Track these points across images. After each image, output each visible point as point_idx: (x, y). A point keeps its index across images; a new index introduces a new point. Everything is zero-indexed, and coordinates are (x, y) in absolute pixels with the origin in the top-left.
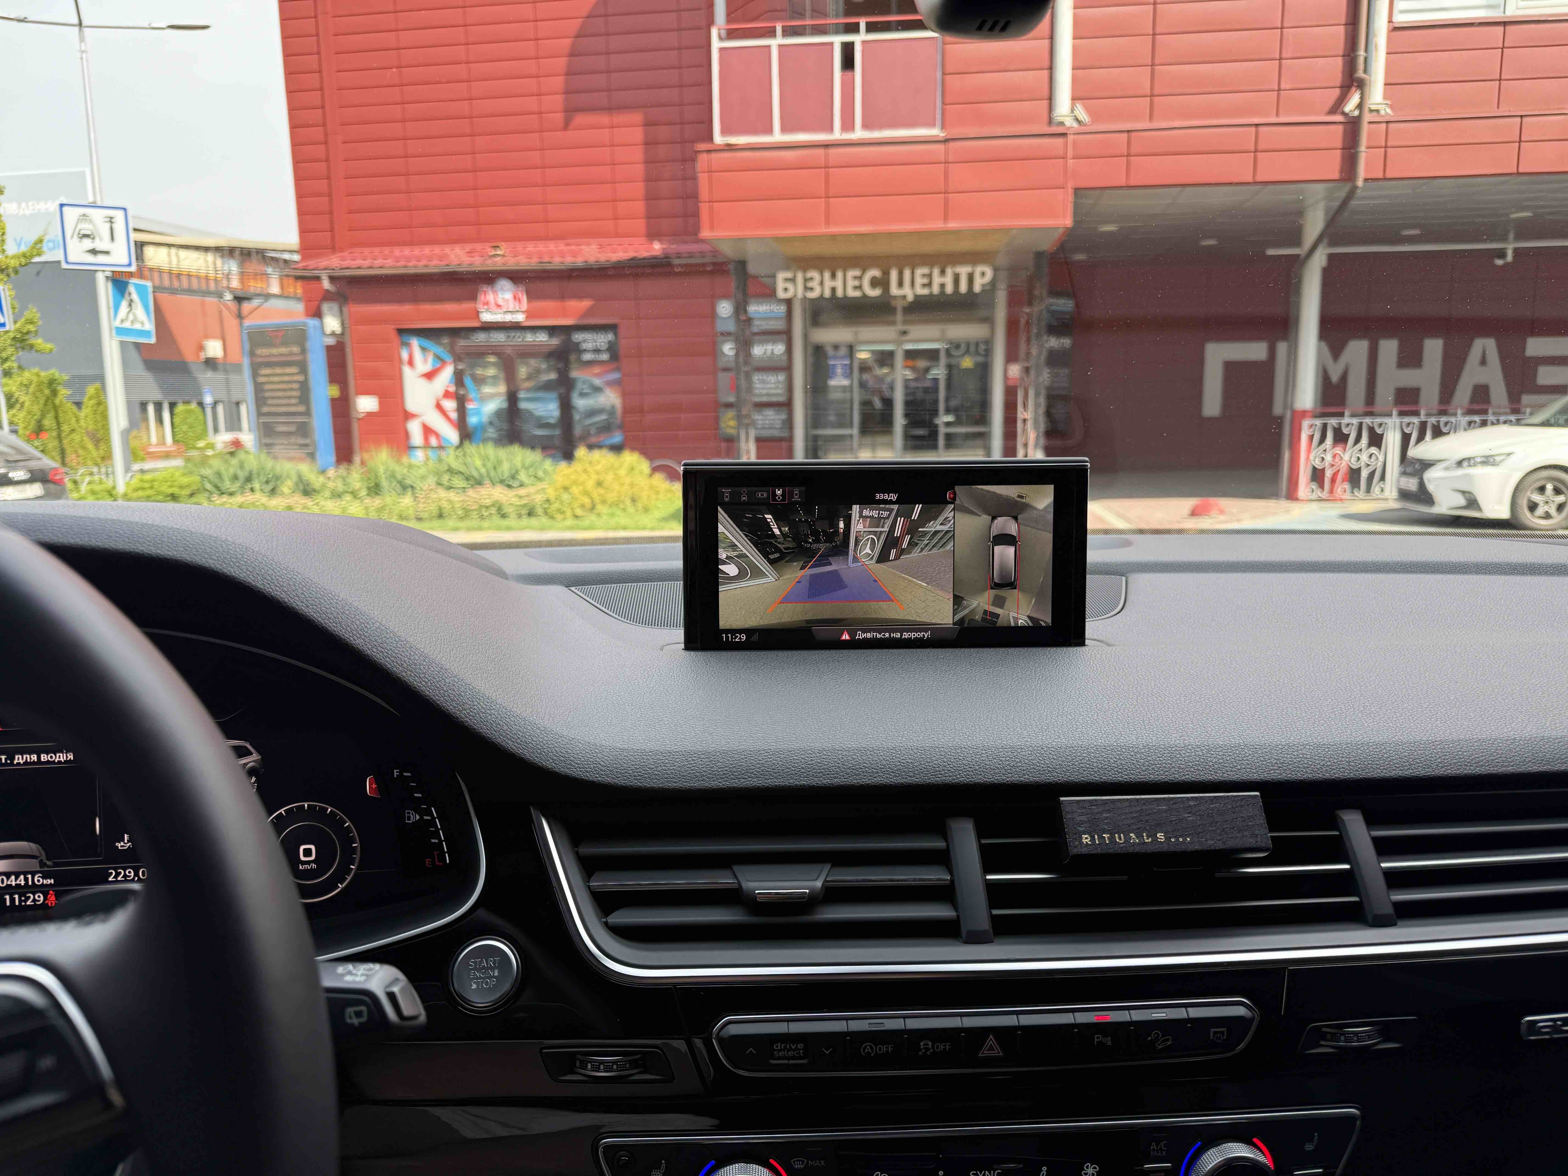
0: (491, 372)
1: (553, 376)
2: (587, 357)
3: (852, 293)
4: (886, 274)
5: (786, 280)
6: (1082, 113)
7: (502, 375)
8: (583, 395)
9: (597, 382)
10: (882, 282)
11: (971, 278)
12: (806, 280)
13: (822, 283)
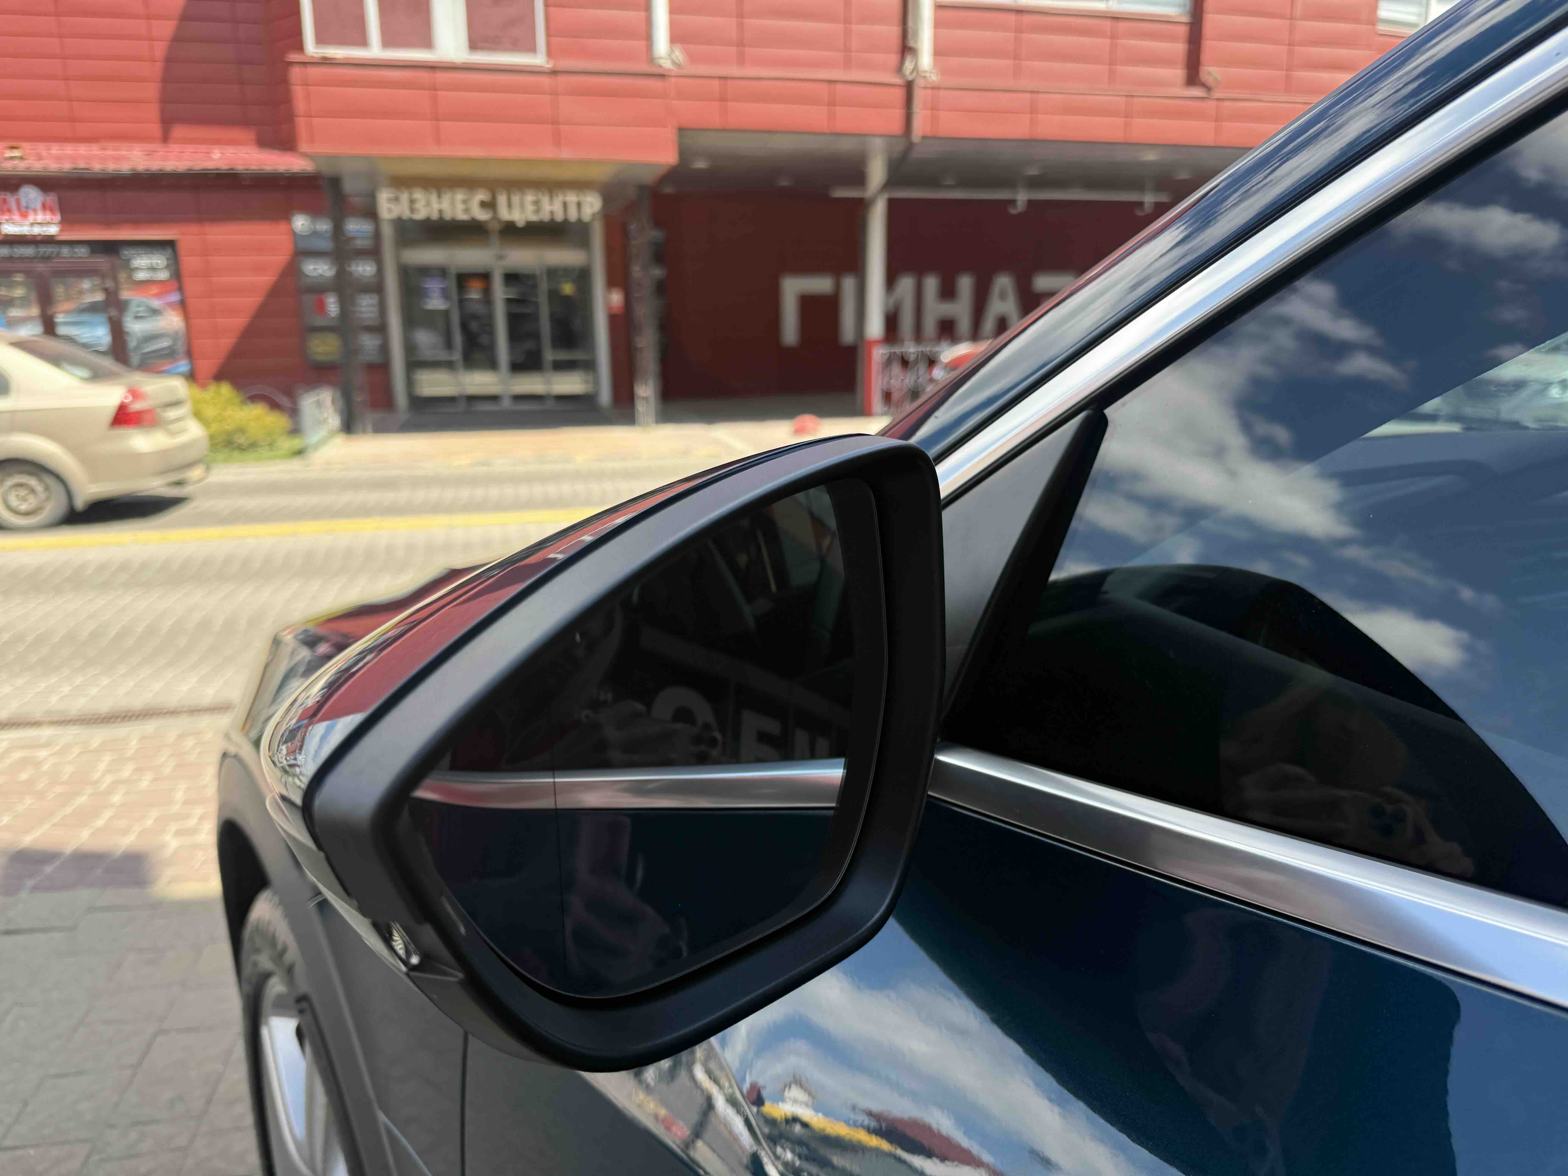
0: (19, 292)
1: (99, 297)
2: (141, 276)
3: (462, 216)
4: (494, 198)
5: (390, 200)
6: (679, 55)
7: (33, 296)
8: (137, 318)
9: (156, 303)
10: (490, 205)
11: (579, 205)
12: (412, 202)
13: (428, 204)
